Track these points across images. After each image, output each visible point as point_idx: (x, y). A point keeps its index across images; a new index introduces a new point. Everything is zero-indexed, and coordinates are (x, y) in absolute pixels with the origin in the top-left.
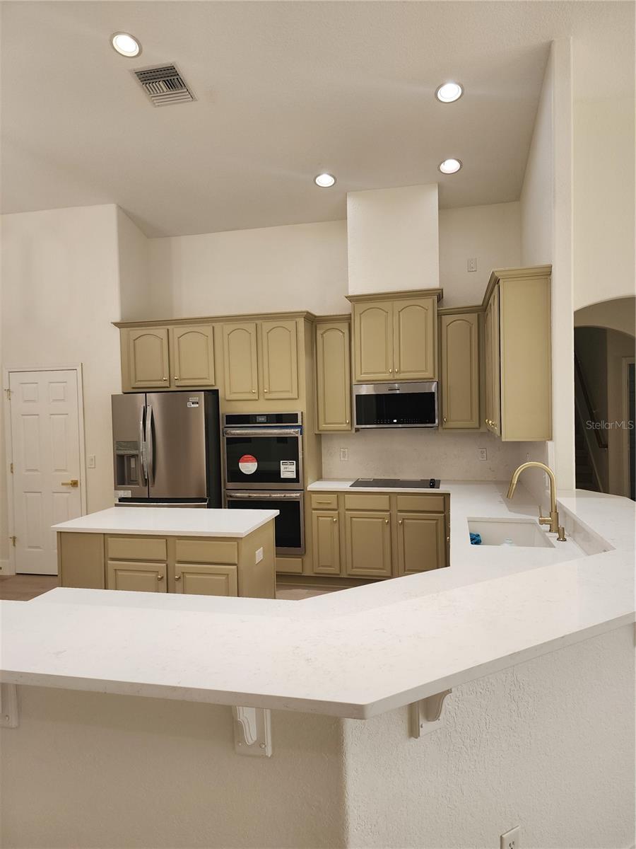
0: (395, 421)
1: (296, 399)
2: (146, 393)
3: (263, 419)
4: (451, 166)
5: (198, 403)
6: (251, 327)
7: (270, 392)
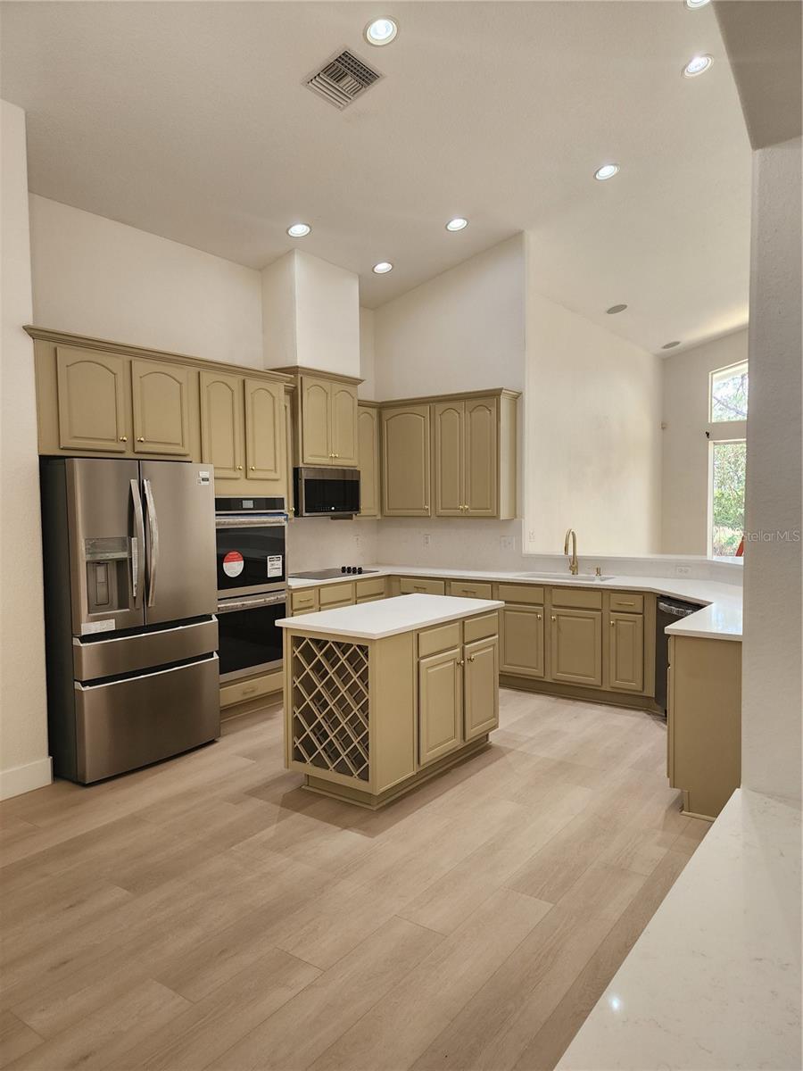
0: (333, 508)
1: (277, 480)
2: (139, 460)
3: (250, 504)
4: (383, 267)
5: (208, 480)
7: (256, 470)
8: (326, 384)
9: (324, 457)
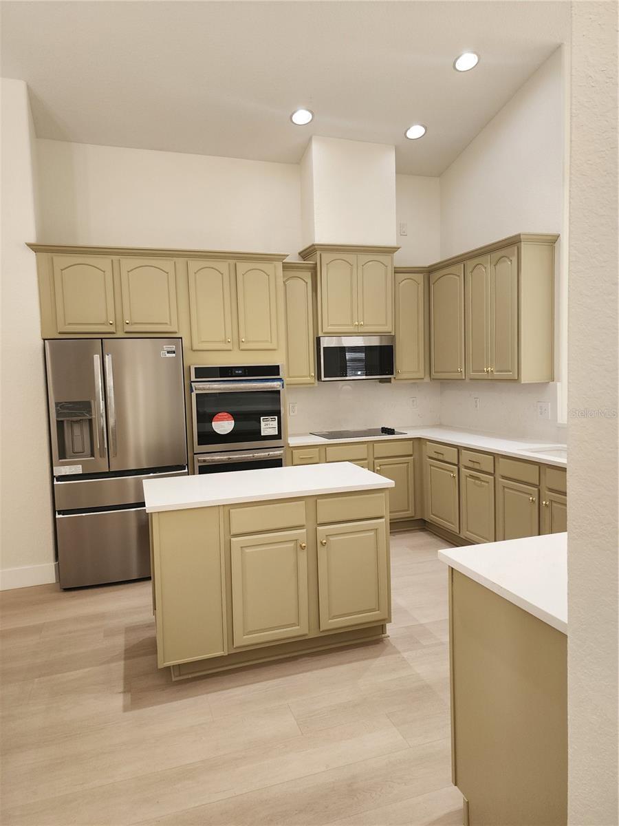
0: (359, 373)
2: (102, 339)
3: (240, 372)
4: (416, 132)
5: (174, 352)
6: (223, 266)
7: (248, 342)
8: (351, 257)
9: (348, 325)
